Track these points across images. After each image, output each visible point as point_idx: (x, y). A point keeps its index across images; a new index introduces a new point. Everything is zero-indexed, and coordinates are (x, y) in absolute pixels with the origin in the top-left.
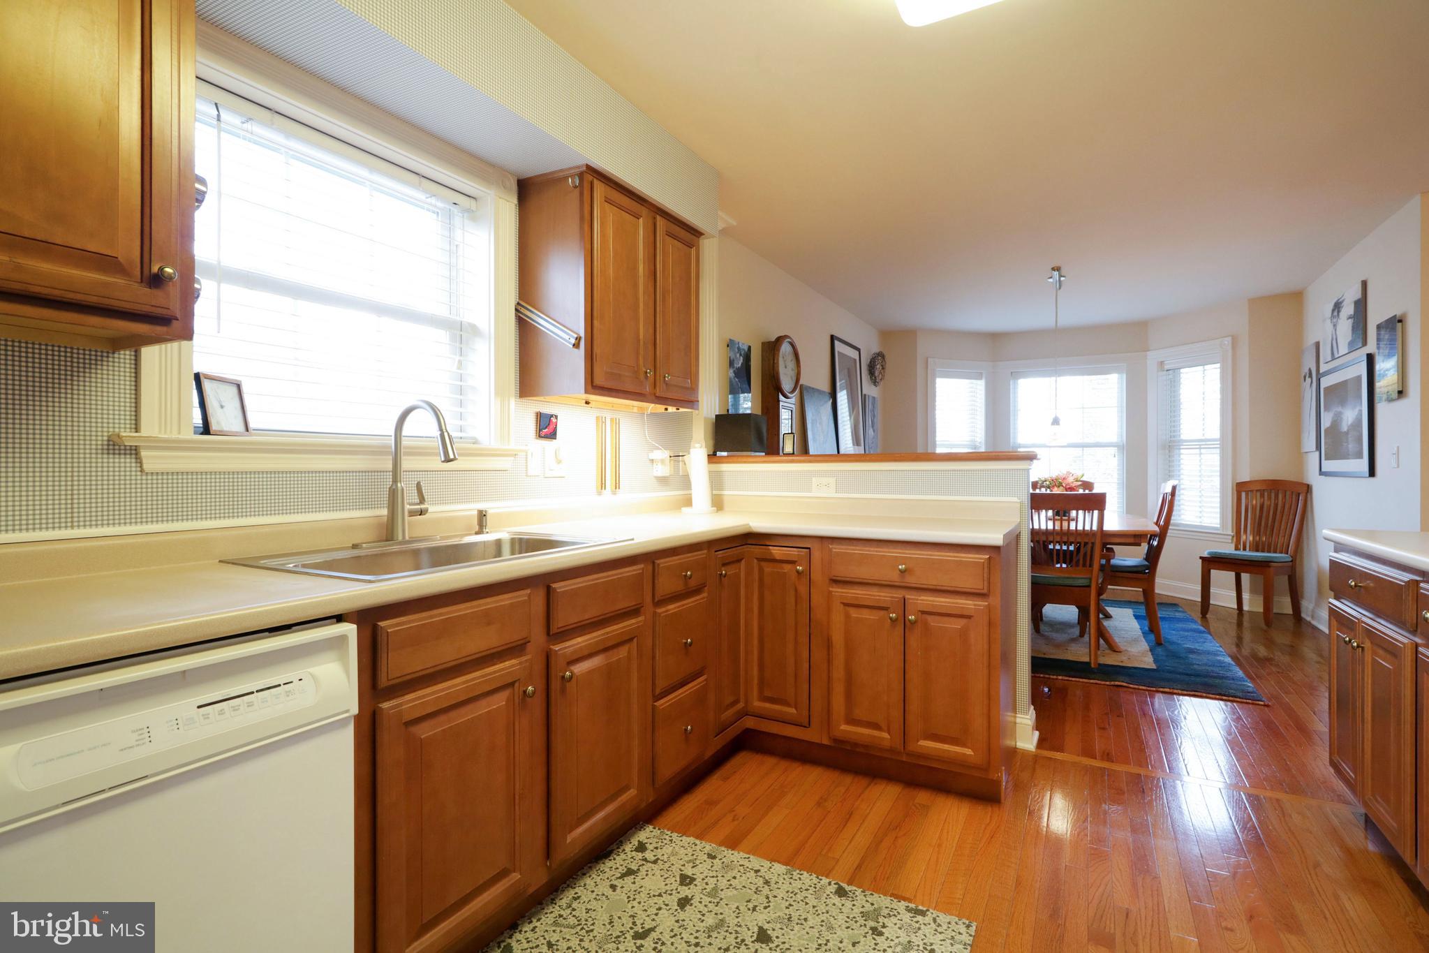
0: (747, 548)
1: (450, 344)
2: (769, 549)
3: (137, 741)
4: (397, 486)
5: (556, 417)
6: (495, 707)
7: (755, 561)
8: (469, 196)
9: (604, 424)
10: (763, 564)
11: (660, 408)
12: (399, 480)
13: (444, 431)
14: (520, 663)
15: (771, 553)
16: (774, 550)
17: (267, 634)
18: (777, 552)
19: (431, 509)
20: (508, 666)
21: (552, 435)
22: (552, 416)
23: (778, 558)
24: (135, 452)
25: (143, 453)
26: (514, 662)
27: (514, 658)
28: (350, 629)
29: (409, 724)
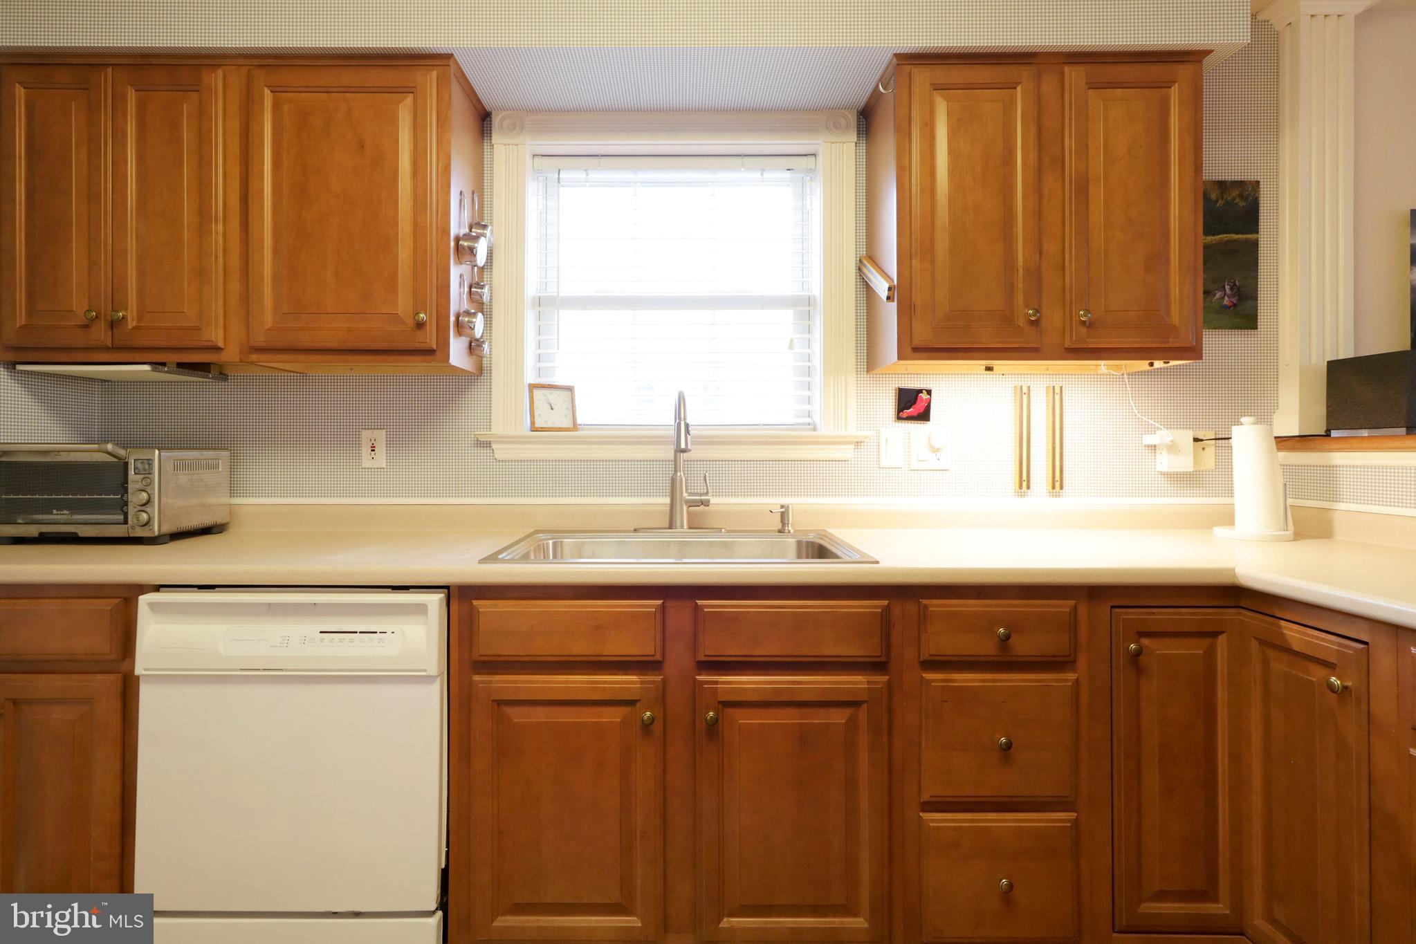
0: (1240, 614)
1: (794, 324)
2: (1280, 627)
3: (281, 643)
4: (676, 476)
5: (929, 392)
6: (604, 720)
7: (1254, 644)
8: (806, 155)
9: (1025, 397)
10: (1272, 654)
11: (1143, 365)
12: (678, 470)
13: (682, 419)
14: (642, 683)
15: (1283, 634)
16: (1291, 630)
17: (390, 590)
18: (1294, 634)
19: (713, 500)
20: (629, 681)
21: (924, 416)
22: (920, 391)
23: (1296, 648)
24: (487, 445)
25: (494, 446)
26: (634, 678)
27: (636, 675)
28: (435, 601)
29: (500, 703)
